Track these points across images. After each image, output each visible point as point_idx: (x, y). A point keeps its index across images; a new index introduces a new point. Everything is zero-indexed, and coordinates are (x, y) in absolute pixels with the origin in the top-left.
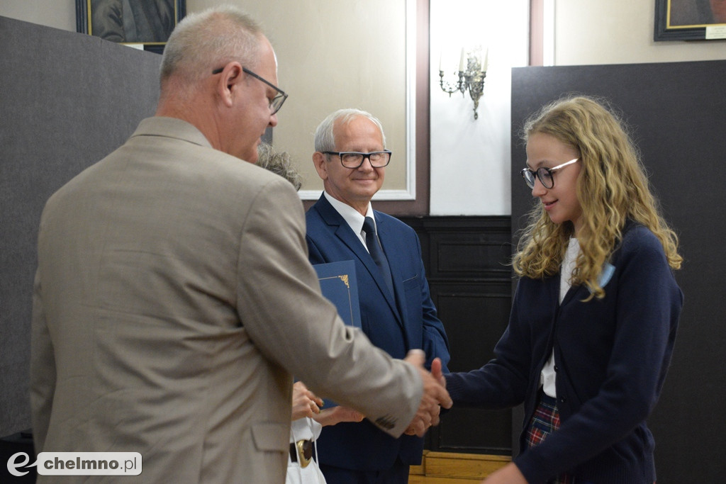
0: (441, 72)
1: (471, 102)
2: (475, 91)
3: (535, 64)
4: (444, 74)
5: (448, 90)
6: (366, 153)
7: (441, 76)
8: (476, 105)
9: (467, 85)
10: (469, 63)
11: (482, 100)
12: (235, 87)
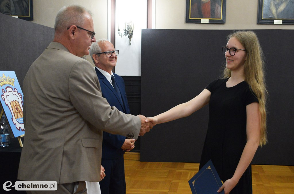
0: (119, 29)
1: (128, 39)
2: (130, 36)
3: (149, 28)
4: (120, 30)
5: (121, 35)
6: (112, 51)
7: (119, 30)
8: (130, 40)
9: (127, 34)
10: (128, 27)
11: (132, 39)
12: (75, 33)
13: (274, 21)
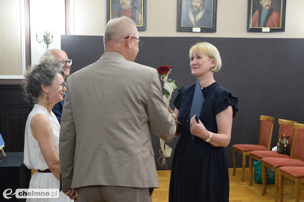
0: (36, 35)
1: (46, 46)
10: (47, 32)
11: (50, 45)
13: (192, 29)
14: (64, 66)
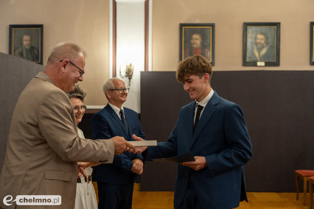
1: (128, 80)
2: (130, 77)
3: (147, 70)
5: (122, 77)
6: (123, 88)
7: (120, 72)
8: (130, 81)
10: (129, 69)
11: (132, 80)
12: (66, 67)
14: (122, 93)
